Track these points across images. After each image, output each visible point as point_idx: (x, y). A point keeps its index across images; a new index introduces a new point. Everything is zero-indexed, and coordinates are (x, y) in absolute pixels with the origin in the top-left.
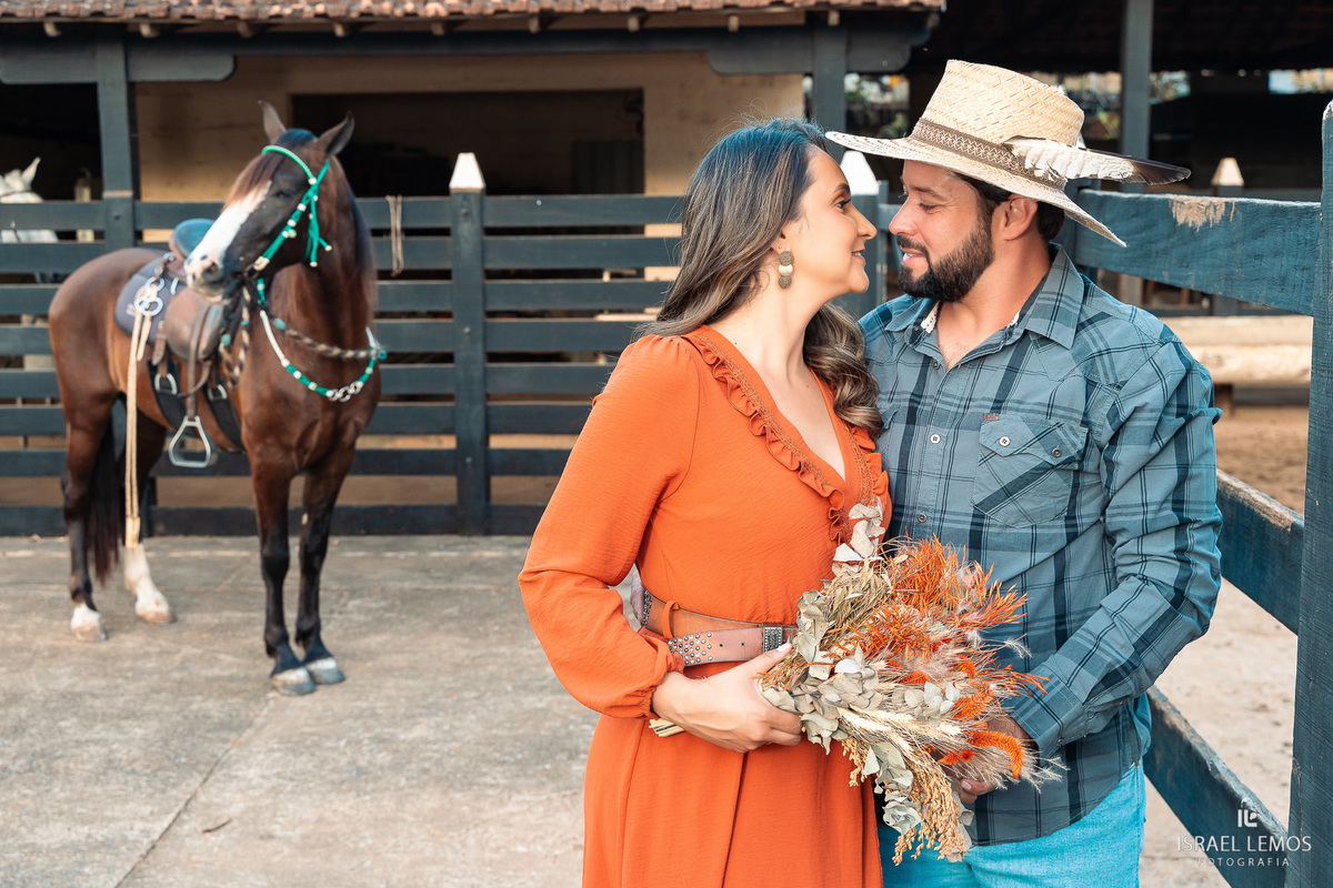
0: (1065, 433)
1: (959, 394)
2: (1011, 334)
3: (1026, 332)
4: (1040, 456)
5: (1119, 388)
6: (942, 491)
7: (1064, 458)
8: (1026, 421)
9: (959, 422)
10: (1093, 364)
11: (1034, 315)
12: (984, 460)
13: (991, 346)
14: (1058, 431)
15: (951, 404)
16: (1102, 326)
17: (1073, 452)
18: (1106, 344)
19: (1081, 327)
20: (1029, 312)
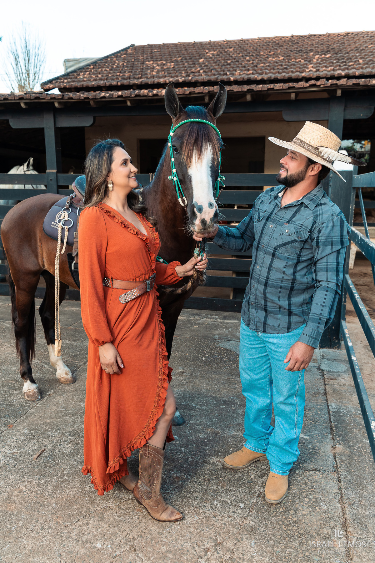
0: (304, 233)
1: (281, 216)
2: (298, 202)
3: (302, 203)
4: (295, 237)
5: (322, 224)
6: (269, 240)
7: (301, 240)
8: (294, 227)
9: (278, 223)
10: (317, 217)
11: (306, 199)
12: (281, 235)
13: (292, 204)
14: (302, 232)
15: (278, 218)
16: (323, 206)
17: (304, 239)
18: (322, 212)
19: (318, 205)
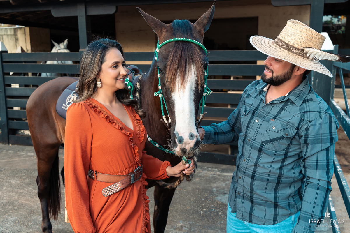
0: (290, 130)
1: (267, 111)
2: (284, 98)
3: (289, 99)
4: (282, 134)
5: (310, 122)
6: (255, 135)
7: (288, 136)
8: (281, 124)
9: (264, 119)
10: (304, 115)
11: (292, 95)
12: (267, 131)
13: (279, 100)
14: (289, 129)
15: (264, 113)
16: (310, 103)
17: (291, 136)
18: (309, 109)
19: (305, 101)
20: (291, 94)
